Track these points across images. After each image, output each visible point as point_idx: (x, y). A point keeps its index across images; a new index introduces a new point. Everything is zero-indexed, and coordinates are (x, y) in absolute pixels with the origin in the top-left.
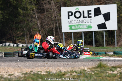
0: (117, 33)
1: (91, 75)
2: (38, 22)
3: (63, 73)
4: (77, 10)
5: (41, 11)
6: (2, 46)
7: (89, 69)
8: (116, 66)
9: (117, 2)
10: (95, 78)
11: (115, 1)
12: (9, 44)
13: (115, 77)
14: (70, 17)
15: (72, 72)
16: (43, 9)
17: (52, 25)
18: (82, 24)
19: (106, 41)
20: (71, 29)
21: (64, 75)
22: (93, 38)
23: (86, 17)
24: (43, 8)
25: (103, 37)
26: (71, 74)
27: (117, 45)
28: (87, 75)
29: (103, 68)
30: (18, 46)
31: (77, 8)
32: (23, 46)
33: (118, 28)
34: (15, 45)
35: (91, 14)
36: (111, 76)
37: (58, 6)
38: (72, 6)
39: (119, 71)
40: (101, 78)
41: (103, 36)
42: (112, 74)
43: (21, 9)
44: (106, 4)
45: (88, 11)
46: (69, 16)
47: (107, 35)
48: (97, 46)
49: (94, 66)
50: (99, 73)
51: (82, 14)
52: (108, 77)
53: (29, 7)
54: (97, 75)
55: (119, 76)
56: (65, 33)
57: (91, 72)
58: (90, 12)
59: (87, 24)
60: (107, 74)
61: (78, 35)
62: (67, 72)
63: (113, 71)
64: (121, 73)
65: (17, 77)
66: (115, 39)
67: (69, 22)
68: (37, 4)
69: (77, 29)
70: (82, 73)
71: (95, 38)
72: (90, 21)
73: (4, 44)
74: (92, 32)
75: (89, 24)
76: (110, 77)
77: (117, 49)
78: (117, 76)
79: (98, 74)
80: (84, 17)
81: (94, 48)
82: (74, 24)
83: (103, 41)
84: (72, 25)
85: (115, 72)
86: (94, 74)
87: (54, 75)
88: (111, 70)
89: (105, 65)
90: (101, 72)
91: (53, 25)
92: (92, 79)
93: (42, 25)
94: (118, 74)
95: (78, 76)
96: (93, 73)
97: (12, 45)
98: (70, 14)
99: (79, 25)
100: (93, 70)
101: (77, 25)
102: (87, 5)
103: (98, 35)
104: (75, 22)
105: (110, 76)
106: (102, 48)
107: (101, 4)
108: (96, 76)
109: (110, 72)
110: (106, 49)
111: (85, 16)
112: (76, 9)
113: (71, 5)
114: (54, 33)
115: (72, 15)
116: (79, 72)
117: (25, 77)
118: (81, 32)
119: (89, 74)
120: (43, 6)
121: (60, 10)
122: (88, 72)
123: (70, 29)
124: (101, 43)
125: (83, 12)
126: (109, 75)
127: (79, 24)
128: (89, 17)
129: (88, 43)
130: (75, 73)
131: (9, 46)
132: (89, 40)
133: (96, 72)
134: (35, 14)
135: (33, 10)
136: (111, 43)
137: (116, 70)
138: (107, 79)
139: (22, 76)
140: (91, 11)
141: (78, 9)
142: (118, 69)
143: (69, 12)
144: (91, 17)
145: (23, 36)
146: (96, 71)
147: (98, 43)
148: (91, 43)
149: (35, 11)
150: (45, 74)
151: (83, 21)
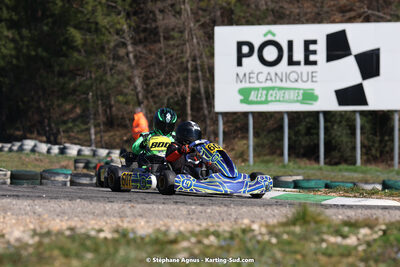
0: (399, 120)
1: (263, 248)
2: (136, 72)
3: (172, 236)
4: (270, 37)
5: (147, 35)
6: (11, 150)
7: (267, 226)
8: (356, 222)
10: (279, 255)
12: (35, 146)
13: (348, 255)
14: (244, 60)
15: (206, 233)
16: (155, 32)
17: (183, 87)
18: (284, 85)
19: (363, 146)
20: (245, 101)
21: (174, 242)
22: (318, 134)
23: (298, 63)
24: (154, 25)
25: (353, 134)
26: (200, 242)
28: (249, 245)
29: (313, 225)
30: (63, 151)
31: (270, 32)
32: (79, 152)
34: (55, 149)
35: (314, 52)
36: (336, 253)
37: (203, 20)
38: (253, 24)
39: (365, 235)
40: (299, 257)
41: (353, 129)
42: (339, 246)
43: (75, 27)
44: (367, 20)
45: (307, 43)
46: (240, 57)
47: (368, 126)
48: (332, 161)
49: (284, 220)
50: (295, 240)
51: (285, 53)
53: (103, 21)
54: (287, 248)
55: (362, 254)
56: (225, 114)
57: (266, 238)
58: (312, 47)
59: (300, 85)
60: (324, 245)
61: (268, 125)
62: (188, 235)
63: (344, 237)
64: (369, 244)
65: (17, 244)
66: (392, 140)
67: (241, 76)
68: (135, 13)
69: (266, 102)
70: (239, 241)
71: (325, 134)
73: (19, 144)
74: (316, 114)
75: (308, 85)
76: (330, 256)
77: (398, 174)
78: (354, 253)
79: (290, 243)
80: (291, 62)
81: (320, 169)
82: (257, 85)
83: (354, 148)
84: (251, 89)
85: (352, 241)
86: (278, 243)
87: (139, 241)
88: (338, 233)
89: (319, 214)
90: (300, 239)
91: (187, 86)
92: (264, 259)
93: (148, 85)
94: (361, 248)
95: (221, 248)
96: (274, 241)
97: (43, 147)
98: (245, 49)
99: (273, 88)
100: (277, 230)
101: (268, 89)
102: (303, 23)
103: (335, 127)
104: (262, 78)
105: (330, 251)
106: (347, 170)
107: (350, 20)
108: (282, 251)
109: (332, 239)
110: (363, 172)
112: (265, 35)
113: (250, 18)
114: (189, 112)
116: (227, 235)
117: (40, 244)
118: (281, 114)
119: (258, 242)
120: (155, 21)
121: (211, 37)
122: (259, 238)
123: (242, 101)
124: (348, 153)
125: (290, 44)
126: (327, 248)
127: (274, 85)
128: (308, 62)
129: (302, 151)
130: (212, 238)
131: (33, 150)
132: (305, 141)
133: (285, 237)
134: (124, 45)
135: (118, 32)
136: (382, 153)
137: (356, 234)
138: (317, 261)
139: (31, 242)
140: (314, 42)
141: (274, 35)
142: (364, 231)
143: (240, 45)
144: (315, 63)
145: (84, 118)
146: (288, 233)
147: (336, 154)
148: (311, 153)
149: (126, 35)
150: (109, 236)
151: (288, 77)
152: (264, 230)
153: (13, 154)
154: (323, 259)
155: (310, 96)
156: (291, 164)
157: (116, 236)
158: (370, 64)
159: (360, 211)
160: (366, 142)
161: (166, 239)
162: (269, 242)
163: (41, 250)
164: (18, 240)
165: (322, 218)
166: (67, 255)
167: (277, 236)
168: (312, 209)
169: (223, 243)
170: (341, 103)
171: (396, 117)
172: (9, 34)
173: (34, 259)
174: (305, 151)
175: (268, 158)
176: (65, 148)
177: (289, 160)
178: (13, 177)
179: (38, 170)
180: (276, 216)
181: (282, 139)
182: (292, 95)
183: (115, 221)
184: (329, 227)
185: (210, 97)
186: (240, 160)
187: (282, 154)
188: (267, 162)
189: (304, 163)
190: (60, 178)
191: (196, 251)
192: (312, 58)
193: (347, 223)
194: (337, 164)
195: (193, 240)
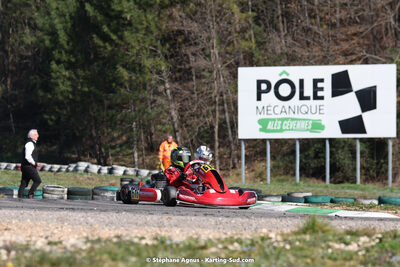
0: (393, 146)
1: (279, 253)
2: (172, 106)
3: (202, 243)
4: (284, 77)
5: (182, 74)
6: (67, 171)
7: (282, 234)
8: (357, 231)
9: (397, 59)
10: (292, 259)
11: (393, 56)
12: (88, 167)
13: (351, 259)
14: (263, 95)
15: (231, 241)
16: (188, 72)
17: (211, 118)
18: (296, 116)
19: (362, 167)
20: (264, 129)
21: (204, 248)
22: (325, 158)
23: (308, 98)
24: (187, 66)
25: (354, 158)
26: (225, 248)
27: (393, 182)
28: (267, 250)
29: (320, 234)
30: (111, 171)
31: (284, 72)
32: (125, 171)
33: (397, 134)
34: (105, 170)
35: (322, 89)
36: (340, 257)
37: (229, 62)
38: (270, 65)
39: (364, 243)
40: (309, 261)
41: (354, 153)
42: (342, 251)
43: (124, 66)
44: (366, 62)
45: (316, 82)
46: (259, 93)
47: (367, 151)
48: (334, 181)
49: (297, 229)
50: (306, 247)
51: (297, 90)
52: (330, 258)
53: (148, 63)
54: (299, 253)
55: (361, 258)
56: (246, 141)
57: (282, 245)
58: (320, 85)
59: (309, 116)
60: (330, 251)
61: (283, 149)
62: (216, 242)
63: (347, 244)
64: (367, 250)
65: (72, 249)
66: (387, 163)
67: (260, 108)
68: (172, 56)
69: (281, 130)
70: (259, 247)
71: (331, 157)
72: (320, 109)
73: (74, 165)
74: (323, 141)
75: (316, 117)
76: (335, 259)
77: (392, 191)
78: (354, 257)
79: (301, 249)
80: (302, 97)
81: (326, 188)
82: (273, 116)
83: (355, 169)
85: (353, 247)
86: (292, 248)
87: (174, 246)
88: (341, 240)
89: (326, 225)
90: (310, 246)
91: (214, 117)
92: (280, 262)
93: (182, 116)
94: (361, 253)
95: (244, 252)
96: (288, 247)
97: (95, 168)
98: (264, 87)
99: (287, 119)
100: (290, 238)
101: (283, 120)
102: (312, 64)
103: (339, 151)
104: (278, 110)
105: (335, 255)
106: (349, 188)
107: (351, 62)
108: (295, 255)
109: (337, 246)
110: (362, 190)
111: (305, 94)
112: (280, 75)
113: (268, 61)
114: (216, 138)
115: (268, 90)
116: (249, 242)
117: (92, 249)
118: (294, 140)
119: (275, 248)
120: (188, 62)
121: (235, 76)
122: (275, 244)
123: (261, 130)
124: (349, 173)
125: (302, 82)
126: (332, 253)
127: (288, 116)
128: (316, 97)
129: (311, 172)
130: (236, 244)
131: (86, 171)
132: (313, 164)
133: (297, 243)
134: (163, 83)
135: (159, 73)
136: (378, 174)
137: (357, 242)
138: (324, 264)
139: (84, 247)
140: (322, 80)
141: (288, 75)
142: (363, 239)
143: (259, 83)
144: (322, 98)
145: (129, 144)
146: (300, 241)
147: (340, 174)
148: (318, 174)
149: (164, 74)
150: (150, 243)
151: (299, 109)
152: (279, 238)
153: (70, 174)
154: (330, 263)
155: (317, 126)
156: (302, 183)
157: (155, 242)
158: (368, 99)
159: (359, 222)
160: (365, 165)
161: (197, 245)
162: (284, 247)
163: (93, 254)
164: (73, 246)
165: (328, 228)
166: (114, 259)
167: (290, 243)
168: (319, 221)
169: (245, 249)
170: (343, 132)
171: (390, 143)
172: (67, 73)
173: (87, 262)
174: (313, 172)
175: (282, 177)
176: (113, 169)
177: (300, 180)
178: (70, 193)
179: (90, 187)
180: (290, 226)
181: (294, 162)
182: (303, 125)
183: (155, 230)
184: (334, 235)
185: (234, 125)
186: (259, 180)
187: (294, 175)
188: (283, 181)
189: (313, 182)
190: (109, 194)
191: (223, 256)
192: (320, 94)
193: (350, 233)
194: (340, 182)
195: (220, 246)
